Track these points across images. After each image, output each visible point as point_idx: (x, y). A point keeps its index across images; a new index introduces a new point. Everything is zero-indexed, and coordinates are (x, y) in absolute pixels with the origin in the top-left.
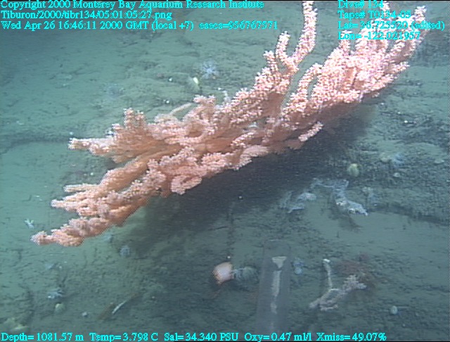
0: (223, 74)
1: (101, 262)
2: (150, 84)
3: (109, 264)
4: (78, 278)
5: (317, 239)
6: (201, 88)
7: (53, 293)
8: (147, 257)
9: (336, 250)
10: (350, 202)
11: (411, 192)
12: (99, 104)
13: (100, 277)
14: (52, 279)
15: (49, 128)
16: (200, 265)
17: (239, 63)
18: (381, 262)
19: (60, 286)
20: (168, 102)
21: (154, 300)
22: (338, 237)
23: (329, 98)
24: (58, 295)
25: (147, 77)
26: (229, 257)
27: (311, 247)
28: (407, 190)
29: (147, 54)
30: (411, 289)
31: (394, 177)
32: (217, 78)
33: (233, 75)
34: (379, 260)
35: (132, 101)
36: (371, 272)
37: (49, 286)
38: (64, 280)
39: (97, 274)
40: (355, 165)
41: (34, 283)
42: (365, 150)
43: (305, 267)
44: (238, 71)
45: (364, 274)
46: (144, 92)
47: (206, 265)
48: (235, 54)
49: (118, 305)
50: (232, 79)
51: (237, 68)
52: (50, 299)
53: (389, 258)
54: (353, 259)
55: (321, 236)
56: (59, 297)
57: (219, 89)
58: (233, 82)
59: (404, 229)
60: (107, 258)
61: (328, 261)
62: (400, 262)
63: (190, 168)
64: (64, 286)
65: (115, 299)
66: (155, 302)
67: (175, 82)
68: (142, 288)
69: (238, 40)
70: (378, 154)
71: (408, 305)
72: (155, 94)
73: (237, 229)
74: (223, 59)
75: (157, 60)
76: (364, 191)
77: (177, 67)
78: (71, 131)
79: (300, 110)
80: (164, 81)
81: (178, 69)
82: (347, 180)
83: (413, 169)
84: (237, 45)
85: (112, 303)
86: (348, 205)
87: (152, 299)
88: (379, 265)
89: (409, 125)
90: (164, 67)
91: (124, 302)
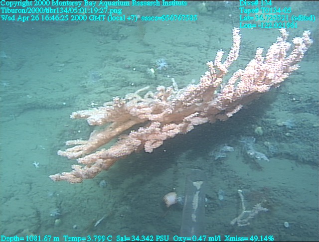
0: (171, 67)
1: (86, 192)
2: (120, 72)
3: (92, 192)
4: (71, 202)
5: (234, 176)
6: (156, 76)
7: (54, 212)
8: (117, 188)
9: (246, 184)
10: (257, 152)
11: (297, 145)
12: (85, 85)
13: (86, 201)
14: (52, 203)
15: (49, 100)
16: (154, 194)
17: (182, 59)
18: (277, 192)
19: (58, 207)
20: (133, 84)
21: (123, 217)
22: (248, 175)
23: (248, 90)
24: (57, 213)
25: (118, 67)
26: (174, 189)
27: (230, 182)
28: (294, 143)
29: (117, 51)
30: (297, 210)
31: (286, 136)
32: (167, 69)
33: (178, 67)
34: (275, 191)
35: (108, 83)
36: (270, 199)
37: (51, 208)
38: (60, 204)
39: (83, 200)
40: (260, 128)
41: (41, 206)
42: (267, 118)
43: (226, 195)
44: (181, 65)
45: (265, 201)
46: (116, 77)
47: (158, 194)
48: (179, 53)
49: (98, 220)
50: (177, 70)
51: (181, 62)
52: (52, 216)
53: (282, 189)
54: (258, 190)
55: (236, 175)
56: (58, 215)
57: (168, 76)
58: (178, 72)
59: (293, 170)
60: (90, 189)
61: (241, 191)
62: (289, 192)
63: (156, 135)
64: (61, 208)
65: (96, 217)
66: (123, 218)
67: (138, 71)
68: (114, 209)
69: (181, 43)
70: (275, 121)
71: (295, 221)
72: (124, 78)
73: (179, 170)
74: (171, 57)
75: (125, 56)
76: (265, 144)
77: (139, 61)
78: (64, 102)
79: (228, 98)
80: (130, 70)
81: (140, 62)
82: (254, 137)
83: (298, 130)
84: (179, 46)
85: (94, 219)
86: (256, 154)
87: (121, 217)
88: (275, 194)
89: (297, 102)
90: (130, 61)
91: (103, 218)
